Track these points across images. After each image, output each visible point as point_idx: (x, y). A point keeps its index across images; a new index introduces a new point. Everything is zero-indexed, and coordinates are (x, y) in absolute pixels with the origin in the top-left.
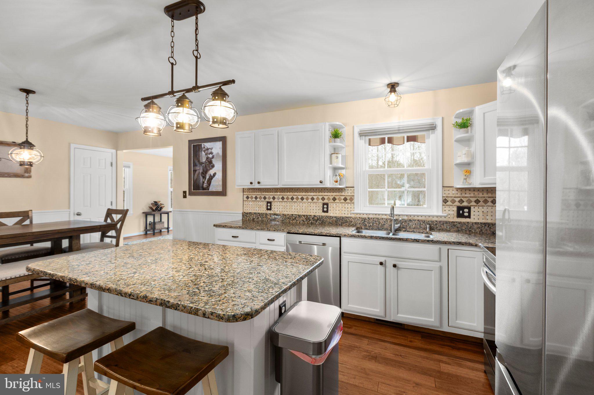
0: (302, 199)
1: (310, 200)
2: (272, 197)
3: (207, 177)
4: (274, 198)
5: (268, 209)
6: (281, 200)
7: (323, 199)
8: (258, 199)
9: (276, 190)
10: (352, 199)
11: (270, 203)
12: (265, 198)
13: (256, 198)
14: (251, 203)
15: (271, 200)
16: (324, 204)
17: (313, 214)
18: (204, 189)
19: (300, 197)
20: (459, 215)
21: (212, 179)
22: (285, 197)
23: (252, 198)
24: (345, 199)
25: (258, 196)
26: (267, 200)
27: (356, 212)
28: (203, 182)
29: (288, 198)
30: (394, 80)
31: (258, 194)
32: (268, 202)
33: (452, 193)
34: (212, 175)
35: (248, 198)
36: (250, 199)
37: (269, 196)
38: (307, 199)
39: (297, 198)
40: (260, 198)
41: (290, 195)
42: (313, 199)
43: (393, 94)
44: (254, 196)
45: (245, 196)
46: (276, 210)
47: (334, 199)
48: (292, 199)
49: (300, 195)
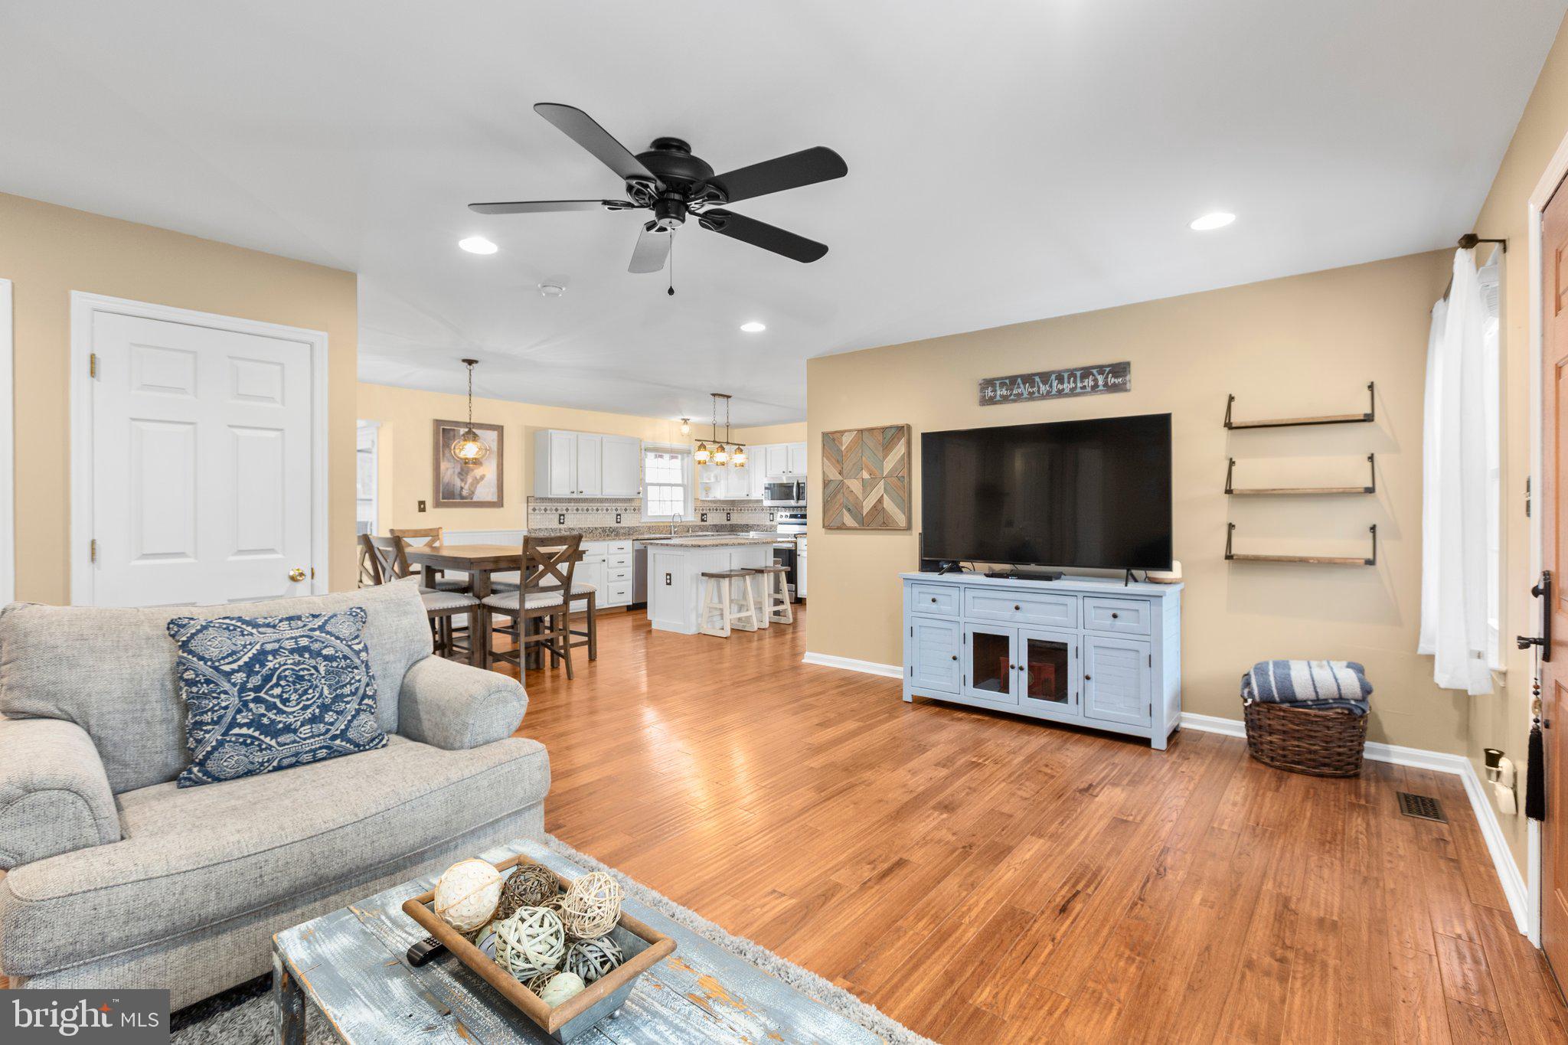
0: (597, 510)
1: (605, 511)
2: (565, 508)
3: (470, 480)
4: (567, 510)
5: (560, 523)
6: (575, 512)
7: (616, 510)
8: (548, 512)
9: (570, 500)
10: (639, 510)
11: (563, 515)
12: (557, 510)
13: (546, 510)
14: (538, 517)
15: (564, 512)
16: (618, 515)
17: (608, 526)
18: (462, 497)
19: (595, 508)
20: (703, 520)
21: (478, 483)
22: (580, 508)
23: (540, 510)
24: (634, 510)
25: (548, 508)
26: (559, 512)
27: (643, 521)
28: (462, 488)
29: (582, 510)
30: (686, 417)
31: (549, 505)
32: (560, 515)
33: (699, 504)
34: (478, 477)
35: (534, 510)
36: (537, 511)
37: (562, 507)
38: (602, 510)
39: (593, 510)
40: (551, 510)
41: (585, 506)
42: (607, 510)
43: (685, 426)
44: (543, 508)
45: (531, 508)
46: (570, 523)
47: (626, 510)
48: (587, 510)
49: (595, 505)
